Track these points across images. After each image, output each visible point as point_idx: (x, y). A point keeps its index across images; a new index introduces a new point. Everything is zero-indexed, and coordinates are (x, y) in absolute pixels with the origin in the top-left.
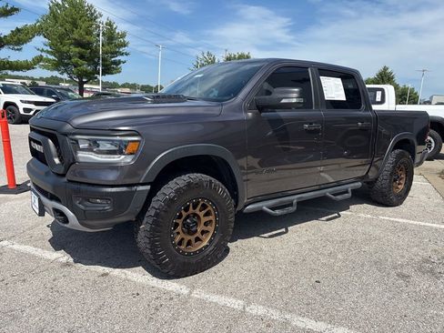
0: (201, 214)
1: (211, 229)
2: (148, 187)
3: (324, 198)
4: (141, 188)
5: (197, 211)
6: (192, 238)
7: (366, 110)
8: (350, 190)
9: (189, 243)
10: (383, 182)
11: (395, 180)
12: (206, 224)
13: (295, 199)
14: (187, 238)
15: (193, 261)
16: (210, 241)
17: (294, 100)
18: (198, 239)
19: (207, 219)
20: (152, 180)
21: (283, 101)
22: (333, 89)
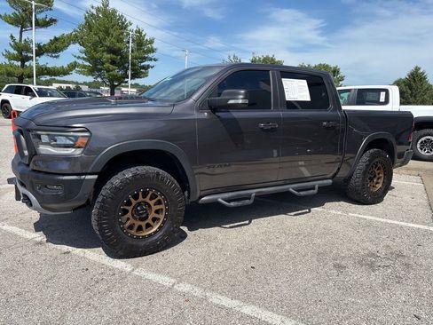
0: (152, 203)
1: (162, 217)
2: (96, 177)
3: (288, 193)
4: (88, 177)
5: (147, 200)
6: (143, 224)
7: (335, 110)
8: (317, 186)
9: (140, 228)
10: (357, 180)
11: (371, 179)
12: (157, 212)
13: (253, 192)
14: (138, 223)
15: (142, 243)
16: (160, 228)
17: (240, 101)
18: (148, 226)
19: (158, 207)
20: (99, 170)
21: (231, 102)
22: (297, 91)
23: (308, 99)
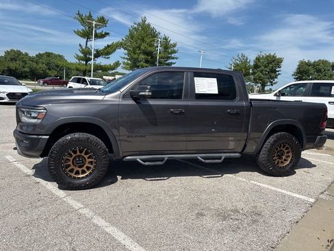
0: (86, 157)
1: (92, 166)
2: (48, 137)
3: (196, 160)
4: (45, 137)
5: (83, 154)
6: (80, 170)
8: (223, 157)
9: (77, 173)
12: (90, 163)
13: (166, 157)
14: (76, 169)
16: (90, 174)
18: (83, 172)
19: (90, 160)
20: (50, 133)
21: (141, 93)
23: (216, 92)
